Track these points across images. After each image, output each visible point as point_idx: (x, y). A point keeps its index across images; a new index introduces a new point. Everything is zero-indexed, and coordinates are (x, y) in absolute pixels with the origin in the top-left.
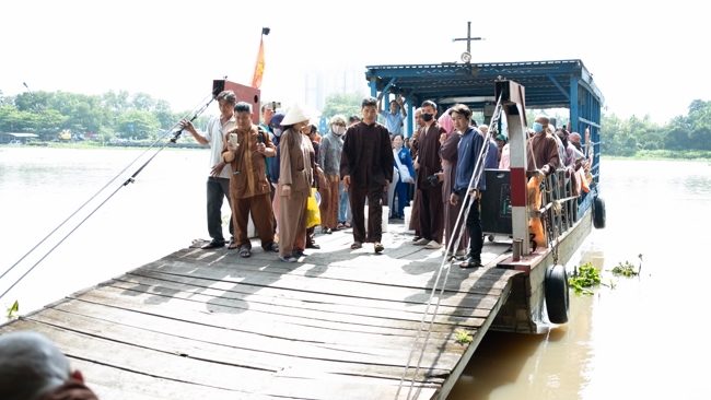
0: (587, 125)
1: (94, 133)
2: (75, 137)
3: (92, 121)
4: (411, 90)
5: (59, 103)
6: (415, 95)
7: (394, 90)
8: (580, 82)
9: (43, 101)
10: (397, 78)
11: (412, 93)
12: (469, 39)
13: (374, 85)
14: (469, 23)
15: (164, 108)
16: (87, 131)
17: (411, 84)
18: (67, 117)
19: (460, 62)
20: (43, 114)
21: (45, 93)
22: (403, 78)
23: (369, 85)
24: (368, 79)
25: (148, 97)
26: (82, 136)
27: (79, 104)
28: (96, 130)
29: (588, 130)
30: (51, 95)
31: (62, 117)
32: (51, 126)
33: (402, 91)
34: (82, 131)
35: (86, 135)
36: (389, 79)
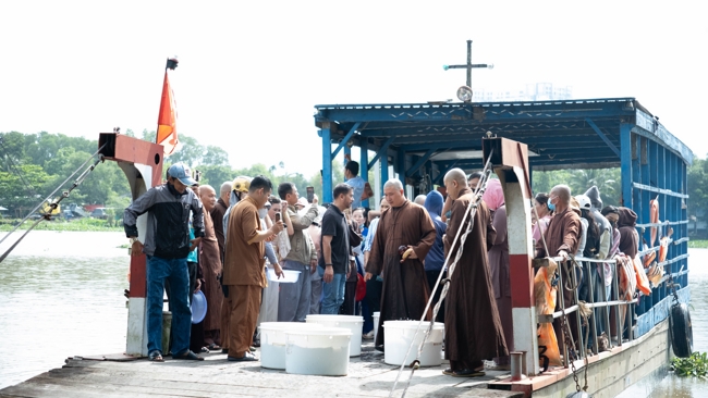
0: (654, 195)
1: (99, 204)
2: (67, 211)
3: (95, 183)
4: (386, 139)
5: (43, 152)
6: (392, 147)
7: (358, 141)
8: (635, 130)
9: (16, 151)
10: (362, 124)
11: (387, 145)
12: (469, 66)
13: (328, 134)
14: (469, 43)
15: (218, 162)
16: (86, 200)
17: (384, 132)
18: (55, 177)
19: (456, 100)
20: (17, 172)
21: (20, 136)
22: (371, 124)
23: (320, 134)
24: (318, 124)
25: (190, 142)
26: (78, 209)
27: (75, 155)
28: (103, 198)
29: (656, 202)
30: (31, 138)
31: (47, 177)
32: (29, 193)
33: (371, 141)
34: (78, 201)
35: (86, 208)
36: (351, 125)
